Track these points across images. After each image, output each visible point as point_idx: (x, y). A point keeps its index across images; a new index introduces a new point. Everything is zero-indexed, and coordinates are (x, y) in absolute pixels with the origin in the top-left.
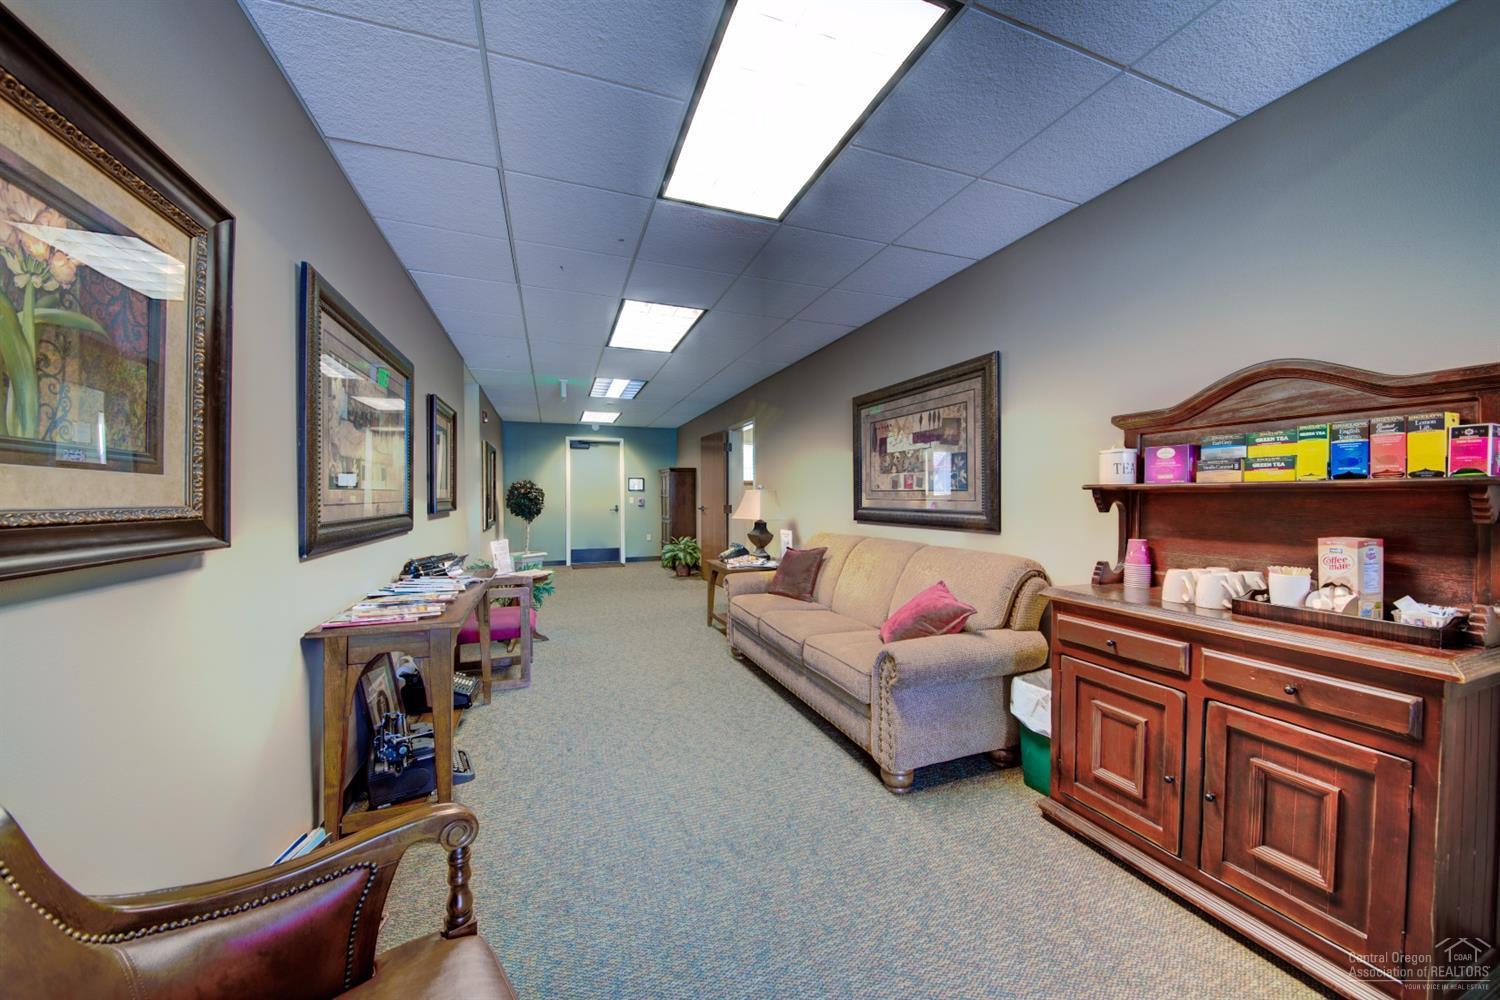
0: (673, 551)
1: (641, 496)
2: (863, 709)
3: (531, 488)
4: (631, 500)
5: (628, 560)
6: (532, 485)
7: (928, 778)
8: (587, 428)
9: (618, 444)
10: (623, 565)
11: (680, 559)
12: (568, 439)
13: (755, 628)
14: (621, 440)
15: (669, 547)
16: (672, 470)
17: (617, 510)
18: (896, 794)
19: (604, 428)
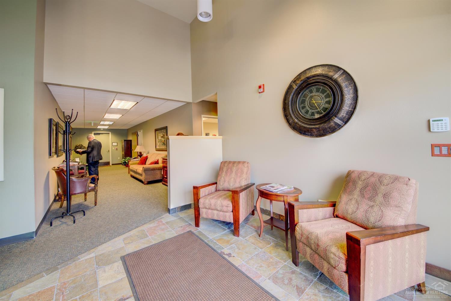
0: (125, 161)
1: (116, 147)
2: (141, 175)
3: (82, 146)
4: (113, 148)
5: (113, 164)
6: (82, 145)
7: (149, 183)
8: (99, 130)
9: (109, 133)
10: (111, 166)
11: (126, 163)
12: (93, 133)
13: (136, 171)
14: (110, 133)
15: (124, 160)
16: (125, 140)
17: (109, 151)
18: (145, 184)
19: (104, 130)
